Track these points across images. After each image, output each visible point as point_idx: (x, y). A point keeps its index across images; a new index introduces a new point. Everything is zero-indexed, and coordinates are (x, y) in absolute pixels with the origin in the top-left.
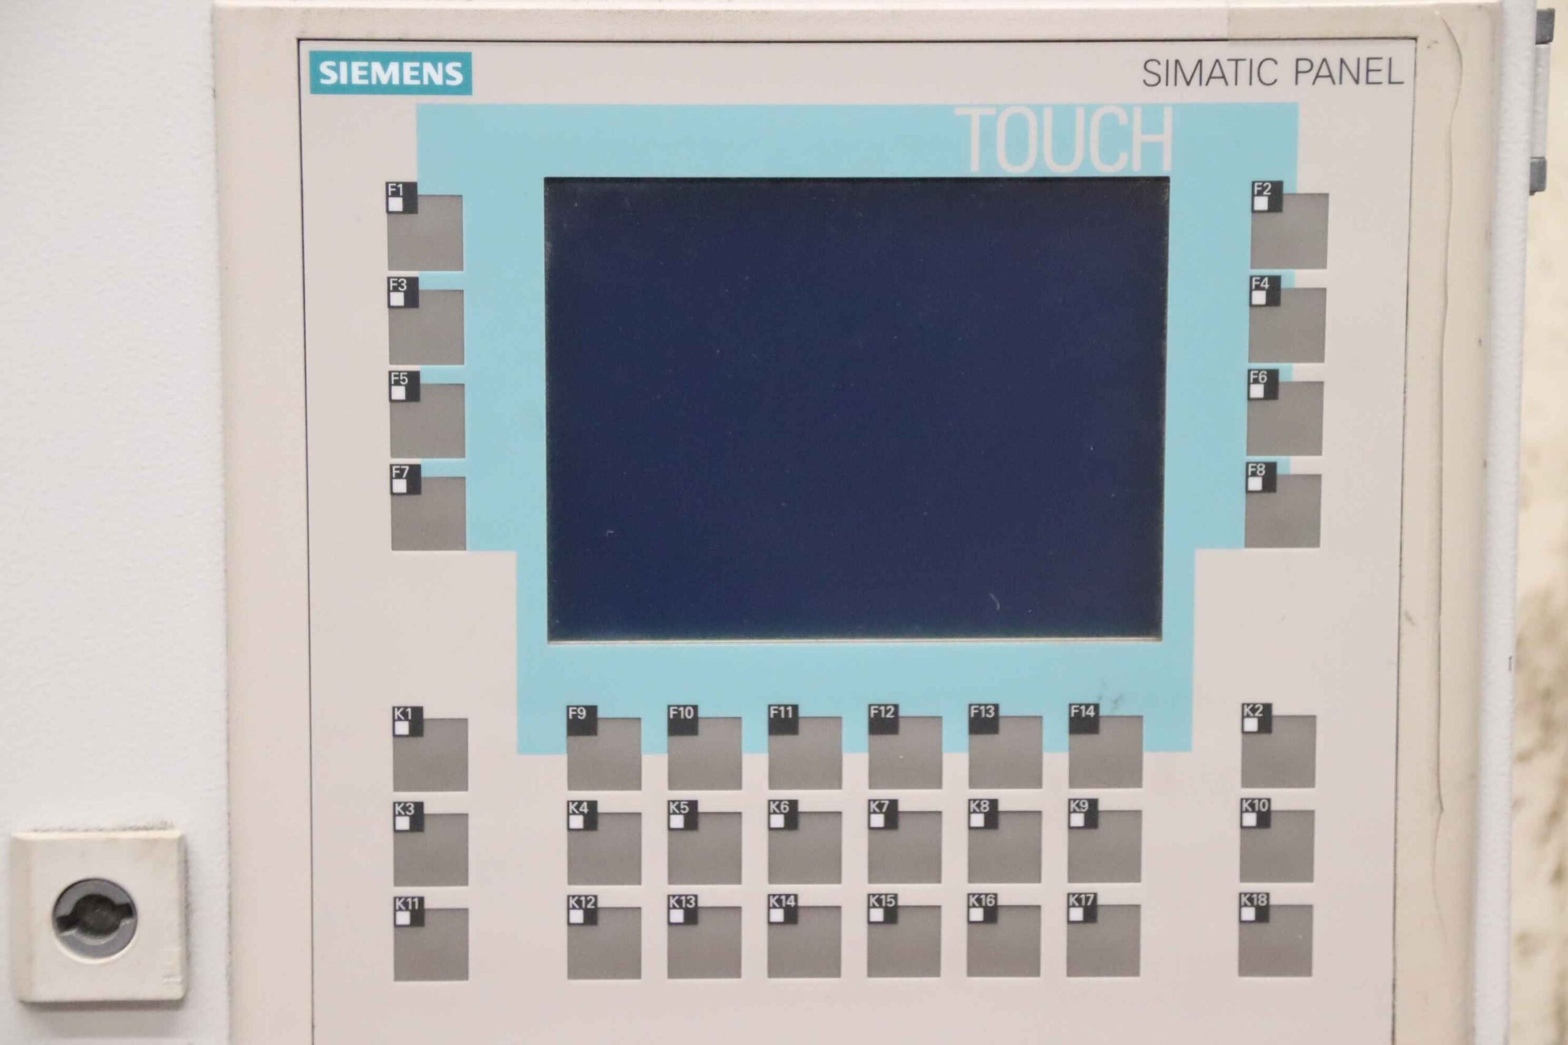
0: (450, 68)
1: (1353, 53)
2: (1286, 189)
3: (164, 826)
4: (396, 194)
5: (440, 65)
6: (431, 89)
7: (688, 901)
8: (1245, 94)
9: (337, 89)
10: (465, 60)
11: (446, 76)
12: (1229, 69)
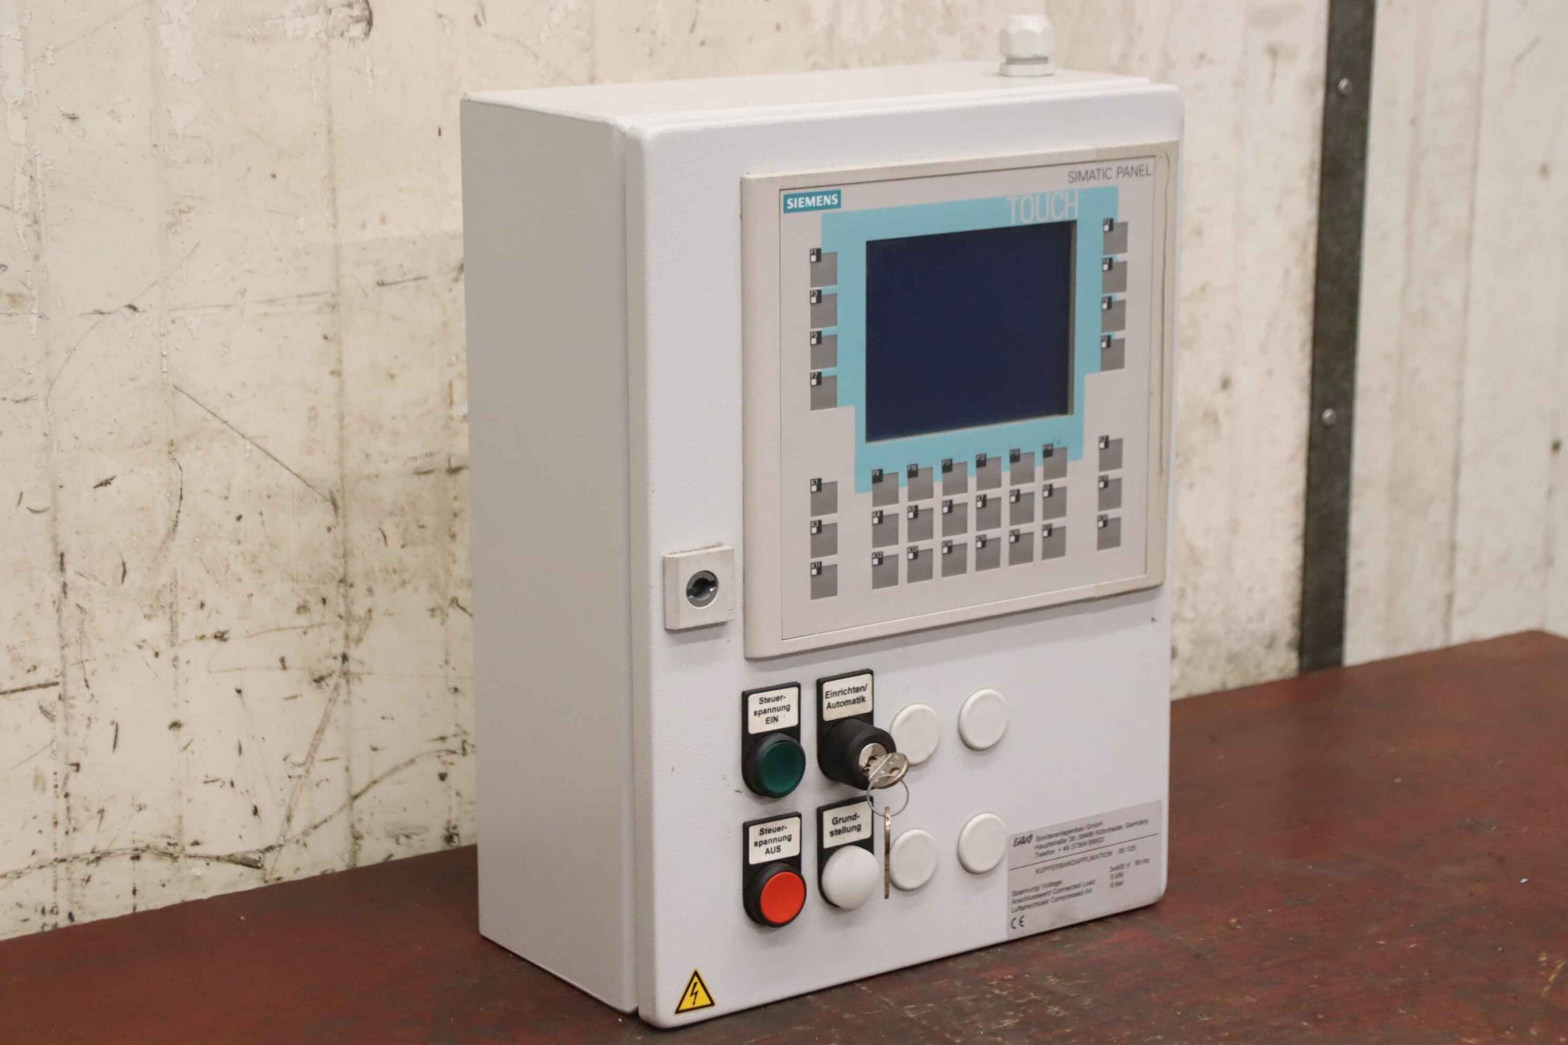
0: (834, 197)
1: (1135, 164)
2: (1115, 221)
4: (813, 254)
5: (830, 196)
6: (827, 207)
7: (914, 549)
8: (1100, 183)
9: (794, 210)
10: (839, 193)
11: (832, 201)
12: (1096, 173)
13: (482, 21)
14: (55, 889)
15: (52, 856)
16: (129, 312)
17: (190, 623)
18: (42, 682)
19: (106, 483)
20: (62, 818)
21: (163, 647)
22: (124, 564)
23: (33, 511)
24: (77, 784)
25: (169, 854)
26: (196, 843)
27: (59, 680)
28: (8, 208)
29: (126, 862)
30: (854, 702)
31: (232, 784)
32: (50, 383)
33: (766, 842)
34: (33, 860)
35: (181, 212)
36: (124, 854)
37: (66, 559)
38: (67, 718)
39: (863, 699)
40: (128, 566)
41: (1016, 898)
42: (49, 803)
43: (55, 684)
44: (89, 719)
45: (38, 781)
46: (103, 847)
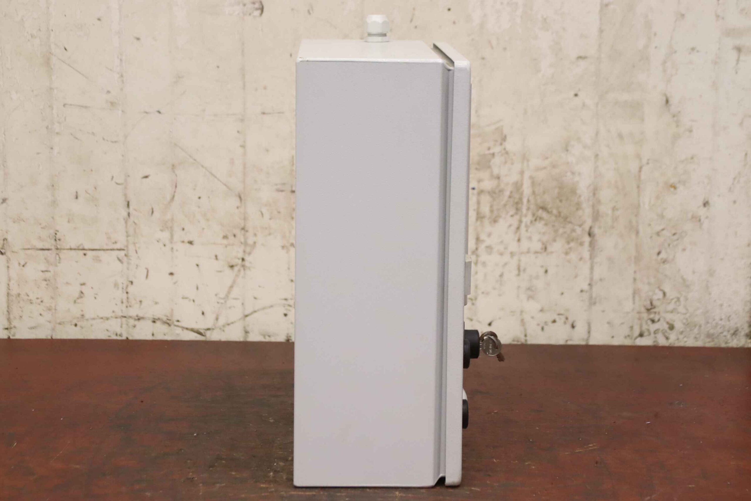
13: (311, 12)
14: (121, 327)
15: (121, 314)
16: (157, 114)
17: (178, 235)
18: (119, 248)
19: (146, 177)
20: (125, 301)
21: (167, 242)
22: (152, 209)
23: (117, 184)
24: (131, 289)
25: (168, 323)
26: (178, 321)
27: (125, 248)
28: (111, 70)
29: (150, 323)
31: (194, 301)
32: (126, 137)
34: (113, 315)
35: (179, 77)
36: (149, 320)
37: (130, 204)
38: (128, 263)
40: (154, 210)
42: (120, 294)
43: (123, 250)
44: (137, 266)
45: (116, 285)
46: (141, 315)
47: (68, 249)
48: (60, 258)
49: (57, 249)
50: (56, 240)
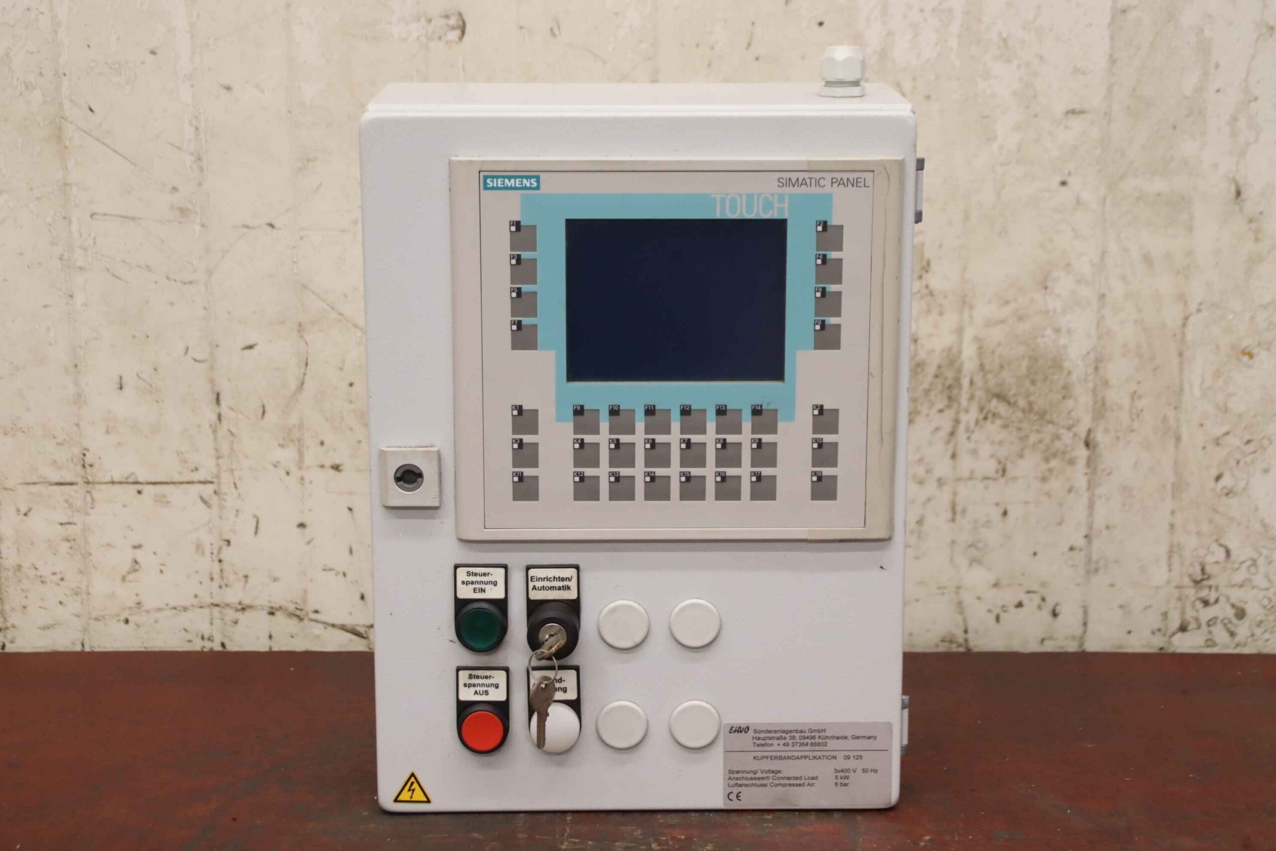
0: (533, 181)
1: (852, 176)
2: (829, 224)
3: (432, 446)
4: (513, 225)
5: (529, 180)
6: (526, 188)
7: (616, 474)
8: (814, 190)
9: (493, 188)
10: (538, 179)
11: (531, 184)
12: (808, 181)
13: (557, 32)
14: (211, 624)
15: (209, 600)
16: (269, 229)
17: (312, 454)
18: (202, 479)
19: (250, 347)
20: (216, 576)
21: (293, 468)
22: (264, 407)
23: (195, 360)
24: (227, 554)
25: (297, 615)
26: (316, 612)
27: (214, 480)
28: (179, 148)
29: (264, 615)
30: (559, 589)
31: (344, 575)
32: (210, 273)
33: (474, 685)
34: (195, 602)
35: (308, 160)
36: (263, 609)
37: (222, 397)
38: (221, 507)
39: (569, 588)
40: (266, 409)
41: (732, 776)
42: (206, 564)
43: (211, 482)
44: (237, 511)
45: (199, 547)
46: (247, 601)
47: (106, 483)
48: (93, 499)
49: (88, 483)
50: (84, 466)
